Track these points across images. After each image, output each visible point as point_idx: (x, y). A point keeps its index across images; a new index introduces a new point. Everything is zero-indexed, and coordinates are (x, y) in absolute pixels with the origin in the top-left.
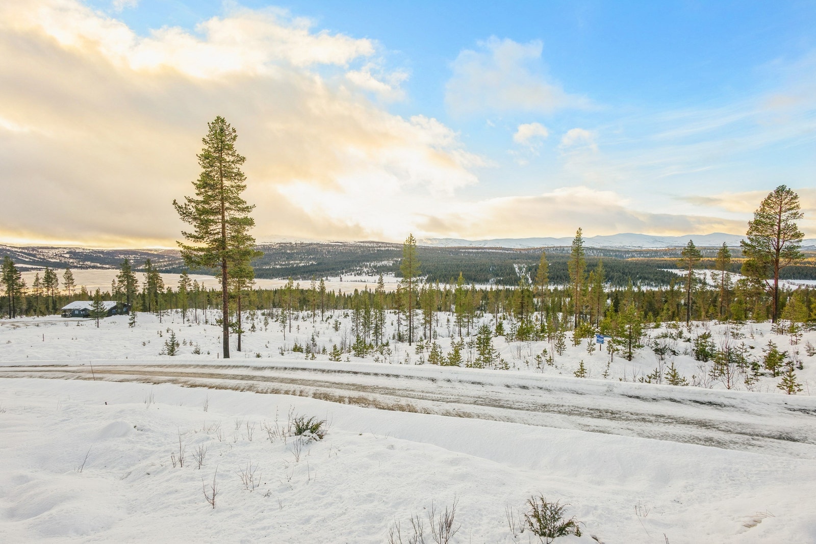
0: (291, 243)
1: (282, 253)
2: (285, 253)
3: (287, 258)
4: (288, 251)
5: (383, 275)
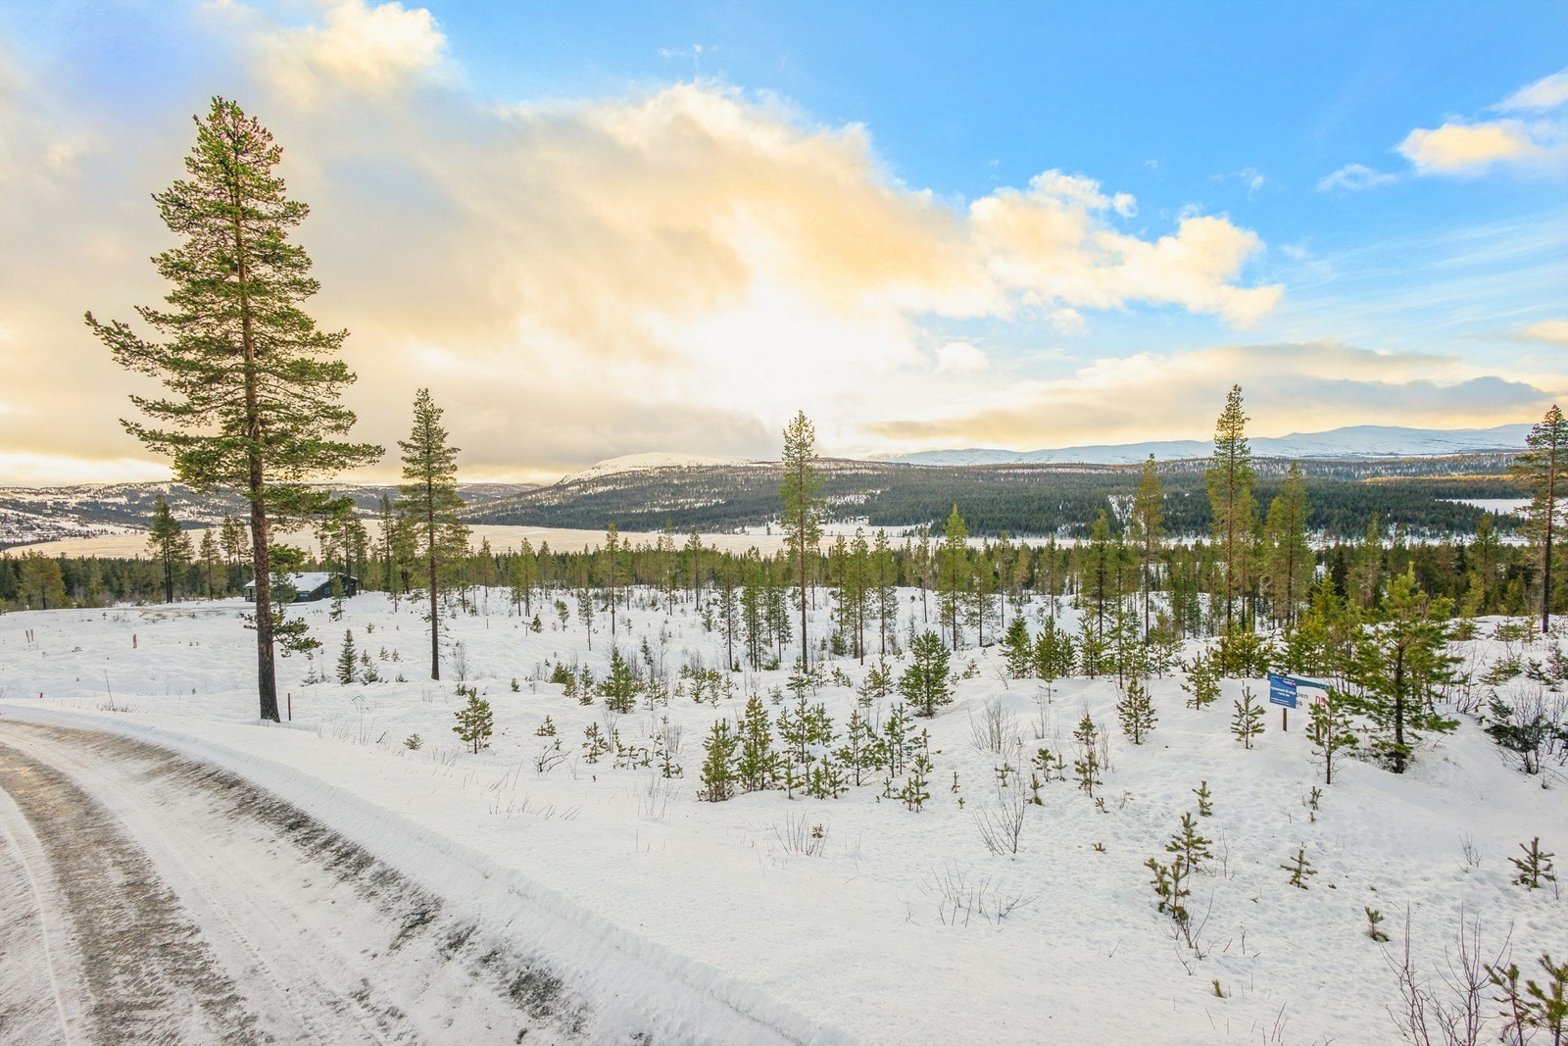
0: (680, 467)
1: (665, 485)
2: (670, 485)
3: (673, 494)
4: (676, 482)
5: (847, 521)
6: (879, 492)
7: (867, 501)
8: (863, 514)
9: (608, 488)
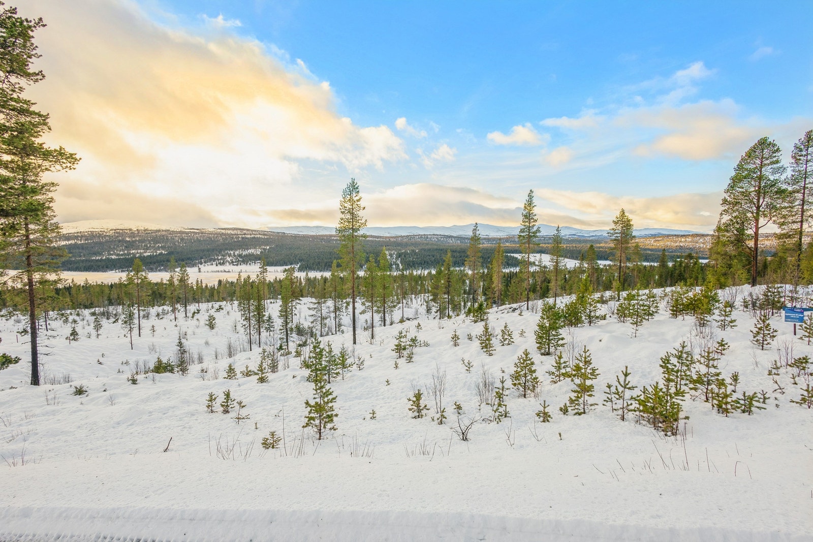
0: (130, 230)
1: (120, 241)
2: (123, 241)
3: (126, 247)
4: (128, 239)
5: (250, 264)
6: (268, 247)
7: (261, 252)
8: (259, 259)
9: (70, 242)
